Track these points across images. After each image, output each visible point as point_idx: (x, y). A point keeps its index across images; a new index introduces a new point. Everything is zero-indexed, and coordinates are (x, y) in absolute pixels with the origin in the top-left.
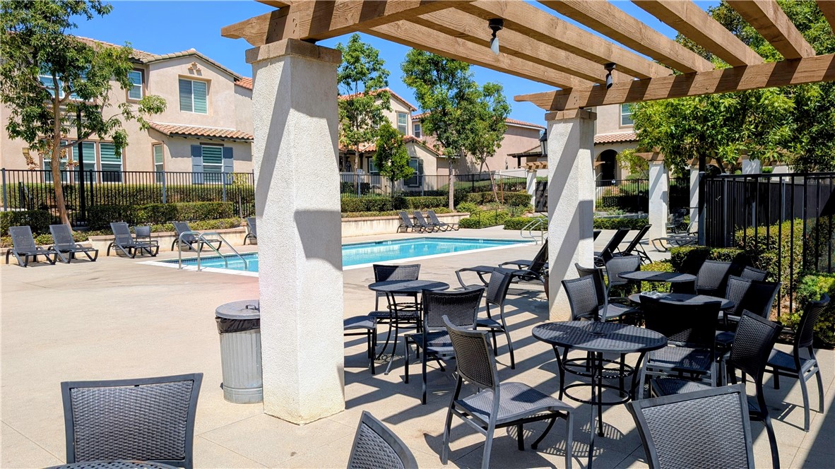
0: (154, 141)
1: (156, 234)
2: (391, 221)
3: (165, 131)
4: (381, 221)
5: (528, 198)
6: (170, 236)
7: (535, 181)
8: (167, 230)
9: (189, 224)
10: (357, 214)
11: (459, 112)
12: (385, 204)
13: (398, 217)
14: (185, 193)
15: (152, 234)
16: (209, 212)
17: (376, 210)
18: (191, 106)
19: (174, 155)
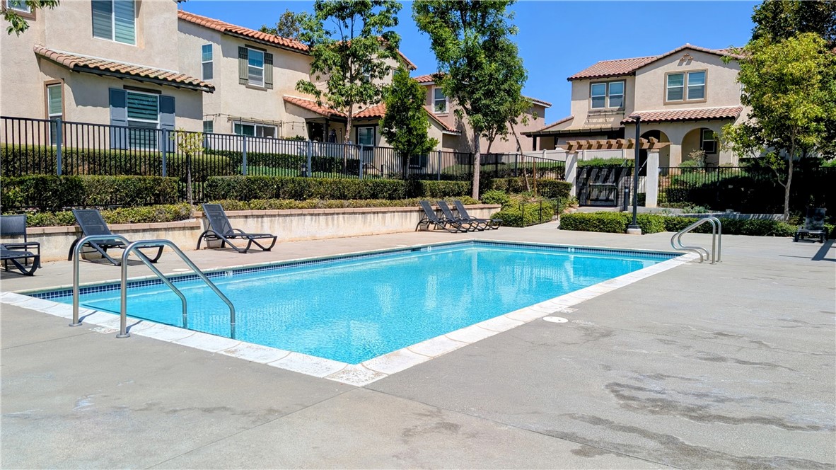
0: (49, 78)
1: (38, 230)
2: (409, 214)
3: (67, 62)
4: (396, 214)
5: (568, 187)
6: (67, 234)
7: (576, 165)
8: (61, 222)
9: (103, 213)
10: (363, 202)
11: (494, 65)
12: (396, 190)
13: (417, 208)
14: (97, 162)
15: (29, 230)
16: (139, 193)
17: (384, 197)
18: (111, 32)
19: (81, 101)
